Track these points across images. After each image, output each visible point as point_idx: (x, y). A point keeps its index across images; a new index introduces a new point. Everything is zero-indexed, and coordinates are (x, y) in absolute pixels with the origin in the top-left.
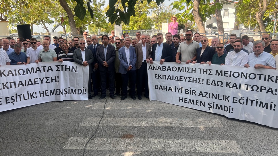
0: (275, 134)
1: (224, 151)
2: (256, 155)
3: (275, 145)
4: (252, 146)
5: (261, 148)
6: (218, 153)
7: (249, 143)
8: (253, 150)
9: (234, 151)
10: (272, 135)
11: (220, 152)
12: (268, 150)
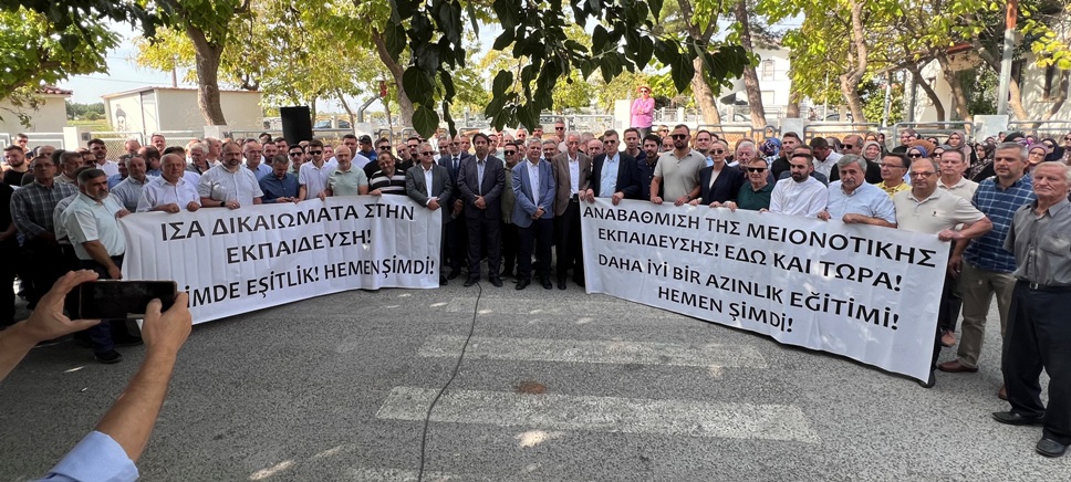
0: (899, 390)
1: (772, 435)
2: (852, 447)
3: (901, 421)
4: (843, 423)
5: (865, 428)
6: (757, 439)
7: (833, 414)
8: (846, 434)
9: (797, 436)
10: (893, 392)
11: (762, 437)
12: (883, 434)
